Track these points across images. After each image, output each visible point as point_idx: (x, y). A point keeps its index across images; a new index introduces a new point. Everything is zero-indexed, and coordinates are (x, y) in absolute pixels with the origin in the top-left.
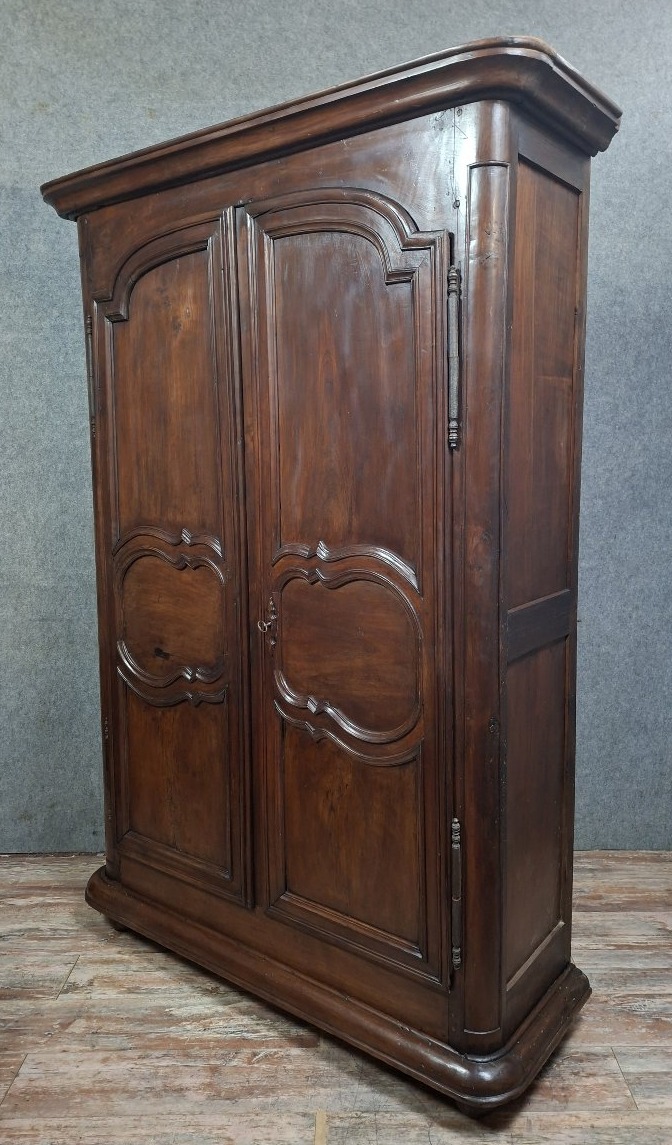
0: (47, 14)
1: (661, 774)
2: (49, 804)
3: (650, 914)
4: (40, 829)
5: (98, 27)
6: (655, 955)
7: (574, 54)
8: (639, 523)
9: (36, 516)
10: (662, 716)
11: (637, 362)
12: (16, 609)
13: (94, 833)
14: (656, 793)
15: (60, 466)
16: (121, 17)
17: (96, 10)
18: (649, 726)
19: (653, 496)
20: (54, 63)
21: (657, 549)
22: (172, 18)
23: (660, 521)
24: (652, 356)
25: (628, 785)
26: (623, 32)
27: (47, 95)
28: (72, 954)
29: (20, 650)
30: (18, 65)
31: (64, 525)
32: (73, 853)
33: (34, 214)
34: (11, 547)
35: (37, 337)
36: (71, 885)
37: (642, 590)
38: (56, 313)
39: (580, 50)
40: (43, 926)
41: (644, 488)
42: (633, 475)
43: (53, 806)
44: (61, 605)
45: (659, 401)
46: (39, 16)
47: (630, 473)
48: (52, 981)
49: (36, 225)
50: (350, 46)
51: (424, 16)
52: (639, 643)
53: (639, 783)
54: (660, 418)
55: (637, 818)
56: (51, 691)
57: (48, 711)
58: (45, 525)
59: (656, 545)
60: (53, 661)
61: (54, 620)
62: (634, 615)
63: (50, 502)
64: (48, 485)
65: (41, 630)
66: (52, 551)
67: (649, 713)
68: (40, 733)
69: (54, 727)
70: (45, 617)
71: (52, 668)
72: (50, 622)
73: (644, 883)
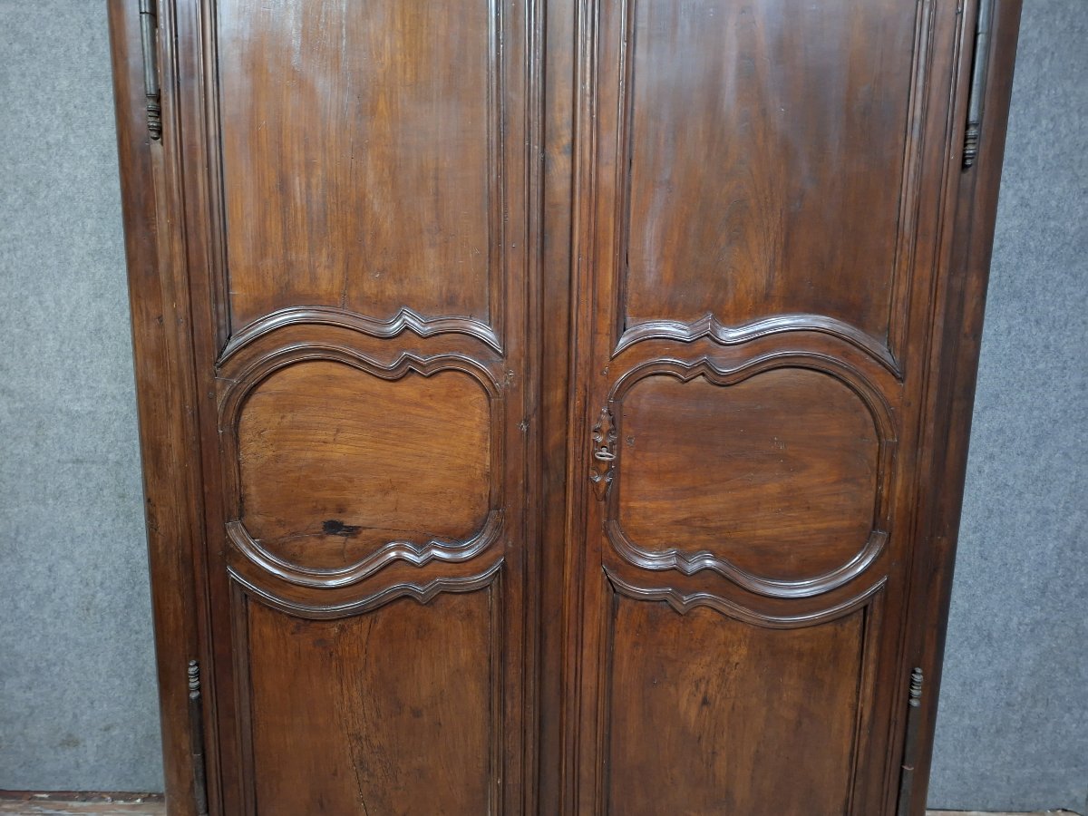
1: (1008, 704)
2: (103, 725)
4: (92, 759)
9: (57, 302)
10: (1015, 619)
12: (37, 445)
14: (998, 731)
15: (90, 224)
18: (995, 635)
19: (1031, 281)
21: (1027, 366)
23: (1037, 322)
24: (1045, 50)
25: (956, 719)
29: (45, 505)
31: (100, 316)
34: (22, 349)
35: (45, 12)
37: (1001, 431)
41: (1017, 268)
43: (107, 729)
44: (103, 439)
45: (1051, 126)
52: (991, 511)
53: (972, 716)
54: (1051, 153)
55: (966, 765)
56: (96, 567)
57: (94, 596)
58: (71, 316)
59: (1028, 360)
60: (96, 524)
61: (93, 462)
62: (986, 469)
63: (78, 281)
64: (73, 254)
65: (75, 476)
66: (85, 358)
67: (996, 615)
68: (84, 625)
69: (102, 618)
70: (81, 458)
71: (95, 532)
72: (88, 465)
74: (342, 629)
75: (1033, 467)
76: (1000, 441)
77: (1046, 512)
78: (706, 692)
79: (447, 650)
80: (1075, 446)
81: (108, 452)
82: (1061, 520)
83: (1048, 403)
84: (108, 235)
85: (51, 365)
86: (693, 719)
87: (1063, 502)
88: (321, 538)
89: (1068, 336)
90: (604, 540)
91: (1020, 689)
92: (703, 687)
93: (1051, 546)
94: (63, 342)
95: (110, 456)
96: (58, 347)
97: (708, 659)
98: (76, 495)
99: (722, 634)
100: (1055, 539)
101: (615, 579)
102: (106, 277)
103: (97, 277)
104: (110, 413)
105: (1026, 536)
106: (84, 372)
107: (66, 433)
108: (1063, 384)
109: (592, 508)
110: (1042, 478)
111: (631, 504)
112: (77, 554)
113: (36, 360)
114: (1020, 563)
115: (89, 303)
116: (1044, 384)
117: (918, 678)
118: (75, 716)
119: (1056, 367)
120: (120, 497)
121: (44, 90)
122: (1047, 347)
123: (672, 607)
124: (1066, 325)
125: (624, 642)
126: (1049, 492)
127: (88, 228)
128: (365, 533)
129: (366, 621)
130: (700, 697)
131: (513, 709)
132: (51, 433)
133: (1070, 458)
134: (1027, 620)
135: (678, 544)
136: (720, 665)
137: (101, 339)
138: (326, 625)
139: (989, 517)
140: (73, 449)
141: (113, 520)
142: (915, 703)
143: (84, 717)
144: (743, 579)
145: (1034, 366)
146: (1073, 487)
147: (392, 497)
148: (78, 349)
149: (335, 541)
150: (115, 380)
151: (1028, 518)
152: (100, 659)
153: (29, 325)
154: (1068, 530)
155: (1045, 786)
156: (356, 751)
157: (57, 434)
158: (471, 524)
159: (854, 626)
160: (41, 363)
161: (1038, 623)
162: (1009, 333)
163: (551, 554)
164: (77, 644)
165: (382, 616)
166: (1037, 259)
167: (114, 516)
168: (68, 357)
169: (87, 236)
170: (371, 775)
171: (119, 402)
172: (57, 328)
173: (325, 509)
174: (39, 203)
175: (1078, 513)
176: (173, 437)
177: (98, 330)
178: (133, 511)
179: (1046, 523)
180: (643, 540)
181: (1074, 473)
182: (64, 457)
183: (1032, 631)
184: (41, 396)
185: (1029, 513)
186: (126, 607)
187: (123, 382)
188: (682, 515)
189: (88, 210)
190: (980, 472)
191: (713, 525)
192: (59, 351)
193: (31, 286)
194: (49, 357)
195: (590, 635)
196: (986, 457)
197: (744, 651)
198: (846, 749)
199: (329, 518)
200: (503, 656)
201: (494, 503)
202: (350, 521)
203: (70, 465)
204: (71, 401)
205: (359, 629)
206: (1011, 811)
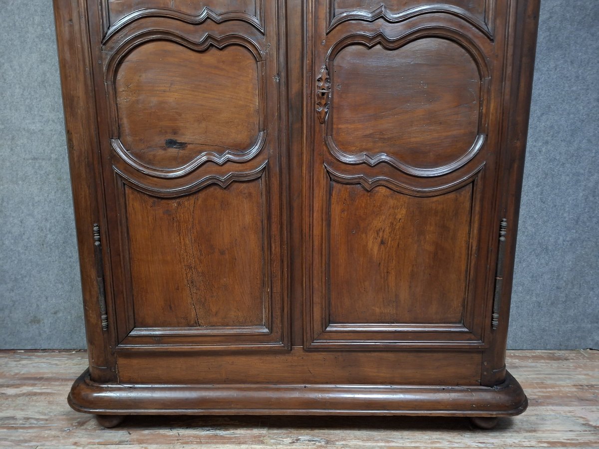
1: (558, 288)
4: (47, 331)
8: (552, 64)
9: (21, 66)
10: (561, 238)
12: (12, 150)
18: (550, 248)
19: (568, 38)
21: (566, 88)
23: (572, 62)
29: (18, 184)
31: (44, 74)
36: (60, 377)
37: (552, 127)
40: (20, 414)
41: (560, 30)
42: (551, 17)
43: (55, 313)
44: (48, 145)
47: (548, 16)
55: (535, 324)
56: (46, 220)
57: (46, 237)
58: (28, 74)
59: (566, 85)
60: (46, 195)
61: (43, 159)
62: (544, 150)
63: (31, 53)
64: (28, 37)
65: (33, 167)
66: (37, 98)
67: (550, 236)
68: (41, 254)
69: (51, 249)
70: (36, 157)
71: (45, 200)
72: (40, 161)
73: (551, 379)
74: (179, 204)
75: (570, 148)
76: (551, 133)
77: (578, 174)
78: (383, 237)
79: (238, 216)
80: (594, 135)
81: (51, 153)
82: (587, 179)
83: (579, 111)
84: (47, 25)
85: (18, 103)
86: (376, 253)
87: (588, 169)
88: (165, 149)
89: (590, 70)
90: (325, 148)
91: (564, 279)
92: (381, 234)
93: (581, 194)
94: (24, 89)
95: (52, 155)
96: (22, 92)
97: (384, 217)
98: (34, 179)
99: (391, 202)
100: (584, 190)
101: (331, 170)
102: (47, 50)
103: (42, 50)
104: (52, 130)
105: (567, 189)
106: (36, 107)
107: (28, 142)
108: (587, 99)
109: (317, 129)
110: (575, 155)
111: (340, 126)
112: (36, 213)
113: (10, 100)
114: (563, 205)
115: (38, 66)
116: (576, 99)
117: (504, 224)
118: (38, 306)
119: (583, 89)
120: (58, 179)
122: (577, 77)
123: (363, 187)
124: (588, 63)
125: (336, 209)
126: (580, 163)
127: (36, 22)
128: (189, 146)
129: (192, 199)
130: (379, 240)
131: (276, 248)
132: (19, 143)
133: (591, 142)
134: (568, 239)
135: (366, 150)
136: (390, 221)
137: (45, 86)
138: (170, 202)
139: (545, 178)
140: (32, 152)
141: (55, 193)
142: (502, 239)
143: (43, 307)
144: (404, 167)
145: (570, 88)
146: (593, 159)
147: (203, 125)
148: (33, 93)
149: (173, 151)
150: (54, 110)
151: (568, 179)
152: (51, 273)
153: (5, 80)
154: (591, 185)
155: (579, 334)
156: (189, 275)
157: (23, 143)
158: (248, 141)
159: (466, 192)
160: (13, 102)
161: (574, 240)
162: (556, 69)
163: (295, 160)
164: (38, 265)
165: (202, 195)
166: (571, 25)
167: (56, 190)
168: (27, 98)
169: (36, 26)
170: (198, 289)
171: (56, 124)
172: (21, 81)
173: (166, 132)
174: (9, 8)
175: (596, 174)
176: (80, 92)
177: (43, 82)
178: (66, 187)
179: (578, 181)
180: (346, 148)
181: (594, 151)
182: (27, 157)
183: (571, 245)
184: (13, 121)
185: (568, 175)
186: (64, 243)
187: (58, 111)
188: (368, 132)
189: (36, 11)
190: (540, 152)
191: (386, 137)
192: (22, 94)
193: (6, 57)
194: (17, 98)
195: (317, 206)
196: (543, 143)
197: (404, 211)
198: (463, 268)
199: (169, 138)
200: (269, 218)
201: (261, 127)
202: (180, 140)
203: (30, 161)
204: (30, 123)
205: (188, 203)
206: (560, 350)
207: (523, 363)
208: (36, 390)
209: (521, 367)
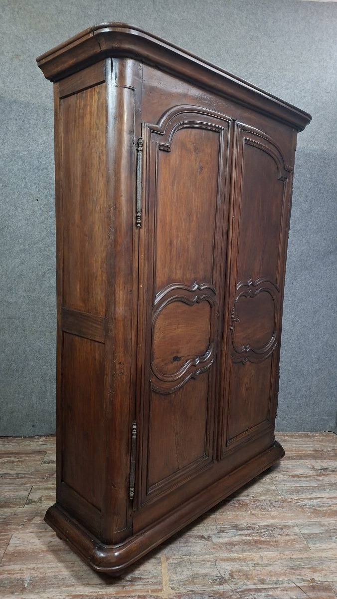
0: (21, 9)
1: (310, 396)
2: (10, 411)
3: (307, 461)
4: (5, 424)
5: (47, 18)
6: (310, 480)
7: (281, 51)
8: (303, 277)
9: (7, 265)
10: (311, 368)
11: (305, 201)
13: (33, 426)
14: (307, 405)
15: (21, 240)
16: (59, 13)
17: (46, 9)
18: (305, 373)
19: (310, 265)
20: (24, 34)
21: (311, 290)
22: (85, 16)
23: (313, 277)
26: (304, 42)
27: (20, 51)
28: (29, 485)
30: (4, 33)
31: (22, 270)
32: (22, 437)
33: (11, 111)
36: (23, 452)
37: (304, 309)
38: (21, 162)
39: (284, 49)
40: (11, 472)
41: (307, 261)
43: (12, 413)
44: (19, 311)
45: (315, 220)
46: (16, 9)
48: (20, 499)
49: (12, 116)
50: (174, 38)
51: (211, 26)
52: (302, 334)
53: (299, 400)
54: (315, 228)
55: (298, 417)
56: (13, 355)
57: (11, 365)
58: (12, 270)
59: (311, 288)
60: (14, 340)
61: (15, 319)
62: (300, 321)
63: (15, 259)
64: (14, 250)
65: (8, 323)
66: (15, 284)
67: (305, 367)
69: (13, 372)
70: (11, 317)
72: (13, 320)
73: (302, 447)
75: (314, 320)
77: (318, 334)
81: (20, 315)
82: (323, 337)
83: (317, 301)
84: (27, 244)
87: (323, 331)
91: (313, 391)
93: (320, 345)
94: (8, 278)
98: (8, 330)
100: (321, 343)
105: (313, 342)
106: (14, 288)
107: (6, 309)
108: (321, 295)
110: (316, 324)
112: (6, 350)
114: (311, 350)
115: (18, 266)
116: (316, 295)
119: (319, 290)
121: (9, 198)
122: (316, 284)
124: (321, 278)
126: (319, 328)
134: (314, 369)
140: (8, 314)
145: (313, 290)
148: (13, 281)
151: (313, 336)
152: (11, 387)
154: (325, 340)
155: (322, 423)
157: (3, 309)
161: (317, 369)
168: (9, 283)
174: (4, 233)
179: (318, 338)
182: (5, 317)
183: (316, 372)
203: (7, 320)
204: (9, 298)
206: (312, 432)
207: (291, 439)
208: (12, 459)
209: (289, 441)
